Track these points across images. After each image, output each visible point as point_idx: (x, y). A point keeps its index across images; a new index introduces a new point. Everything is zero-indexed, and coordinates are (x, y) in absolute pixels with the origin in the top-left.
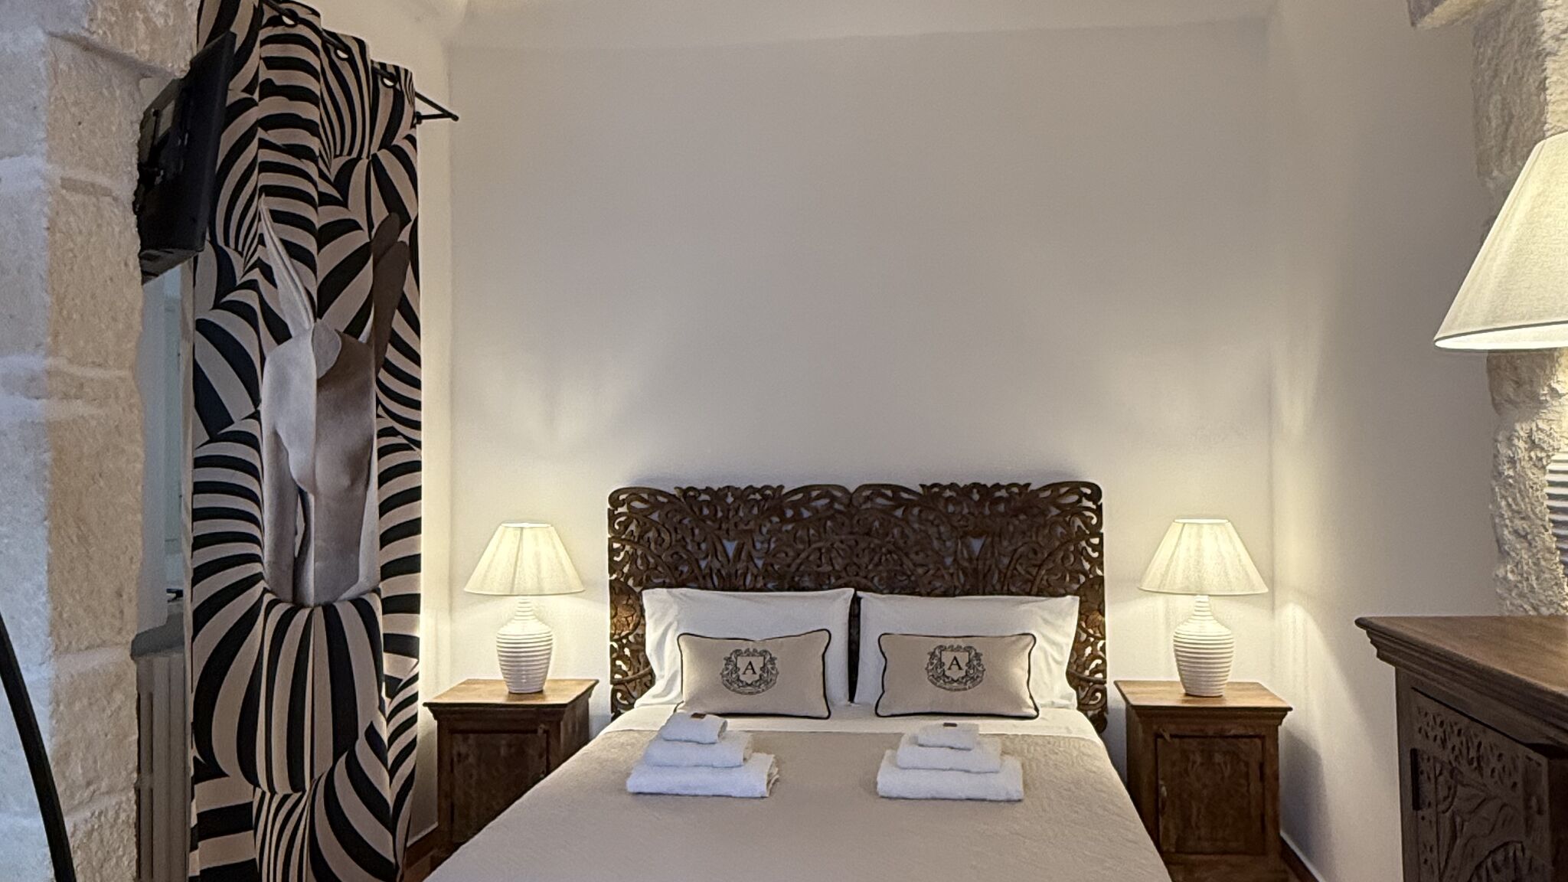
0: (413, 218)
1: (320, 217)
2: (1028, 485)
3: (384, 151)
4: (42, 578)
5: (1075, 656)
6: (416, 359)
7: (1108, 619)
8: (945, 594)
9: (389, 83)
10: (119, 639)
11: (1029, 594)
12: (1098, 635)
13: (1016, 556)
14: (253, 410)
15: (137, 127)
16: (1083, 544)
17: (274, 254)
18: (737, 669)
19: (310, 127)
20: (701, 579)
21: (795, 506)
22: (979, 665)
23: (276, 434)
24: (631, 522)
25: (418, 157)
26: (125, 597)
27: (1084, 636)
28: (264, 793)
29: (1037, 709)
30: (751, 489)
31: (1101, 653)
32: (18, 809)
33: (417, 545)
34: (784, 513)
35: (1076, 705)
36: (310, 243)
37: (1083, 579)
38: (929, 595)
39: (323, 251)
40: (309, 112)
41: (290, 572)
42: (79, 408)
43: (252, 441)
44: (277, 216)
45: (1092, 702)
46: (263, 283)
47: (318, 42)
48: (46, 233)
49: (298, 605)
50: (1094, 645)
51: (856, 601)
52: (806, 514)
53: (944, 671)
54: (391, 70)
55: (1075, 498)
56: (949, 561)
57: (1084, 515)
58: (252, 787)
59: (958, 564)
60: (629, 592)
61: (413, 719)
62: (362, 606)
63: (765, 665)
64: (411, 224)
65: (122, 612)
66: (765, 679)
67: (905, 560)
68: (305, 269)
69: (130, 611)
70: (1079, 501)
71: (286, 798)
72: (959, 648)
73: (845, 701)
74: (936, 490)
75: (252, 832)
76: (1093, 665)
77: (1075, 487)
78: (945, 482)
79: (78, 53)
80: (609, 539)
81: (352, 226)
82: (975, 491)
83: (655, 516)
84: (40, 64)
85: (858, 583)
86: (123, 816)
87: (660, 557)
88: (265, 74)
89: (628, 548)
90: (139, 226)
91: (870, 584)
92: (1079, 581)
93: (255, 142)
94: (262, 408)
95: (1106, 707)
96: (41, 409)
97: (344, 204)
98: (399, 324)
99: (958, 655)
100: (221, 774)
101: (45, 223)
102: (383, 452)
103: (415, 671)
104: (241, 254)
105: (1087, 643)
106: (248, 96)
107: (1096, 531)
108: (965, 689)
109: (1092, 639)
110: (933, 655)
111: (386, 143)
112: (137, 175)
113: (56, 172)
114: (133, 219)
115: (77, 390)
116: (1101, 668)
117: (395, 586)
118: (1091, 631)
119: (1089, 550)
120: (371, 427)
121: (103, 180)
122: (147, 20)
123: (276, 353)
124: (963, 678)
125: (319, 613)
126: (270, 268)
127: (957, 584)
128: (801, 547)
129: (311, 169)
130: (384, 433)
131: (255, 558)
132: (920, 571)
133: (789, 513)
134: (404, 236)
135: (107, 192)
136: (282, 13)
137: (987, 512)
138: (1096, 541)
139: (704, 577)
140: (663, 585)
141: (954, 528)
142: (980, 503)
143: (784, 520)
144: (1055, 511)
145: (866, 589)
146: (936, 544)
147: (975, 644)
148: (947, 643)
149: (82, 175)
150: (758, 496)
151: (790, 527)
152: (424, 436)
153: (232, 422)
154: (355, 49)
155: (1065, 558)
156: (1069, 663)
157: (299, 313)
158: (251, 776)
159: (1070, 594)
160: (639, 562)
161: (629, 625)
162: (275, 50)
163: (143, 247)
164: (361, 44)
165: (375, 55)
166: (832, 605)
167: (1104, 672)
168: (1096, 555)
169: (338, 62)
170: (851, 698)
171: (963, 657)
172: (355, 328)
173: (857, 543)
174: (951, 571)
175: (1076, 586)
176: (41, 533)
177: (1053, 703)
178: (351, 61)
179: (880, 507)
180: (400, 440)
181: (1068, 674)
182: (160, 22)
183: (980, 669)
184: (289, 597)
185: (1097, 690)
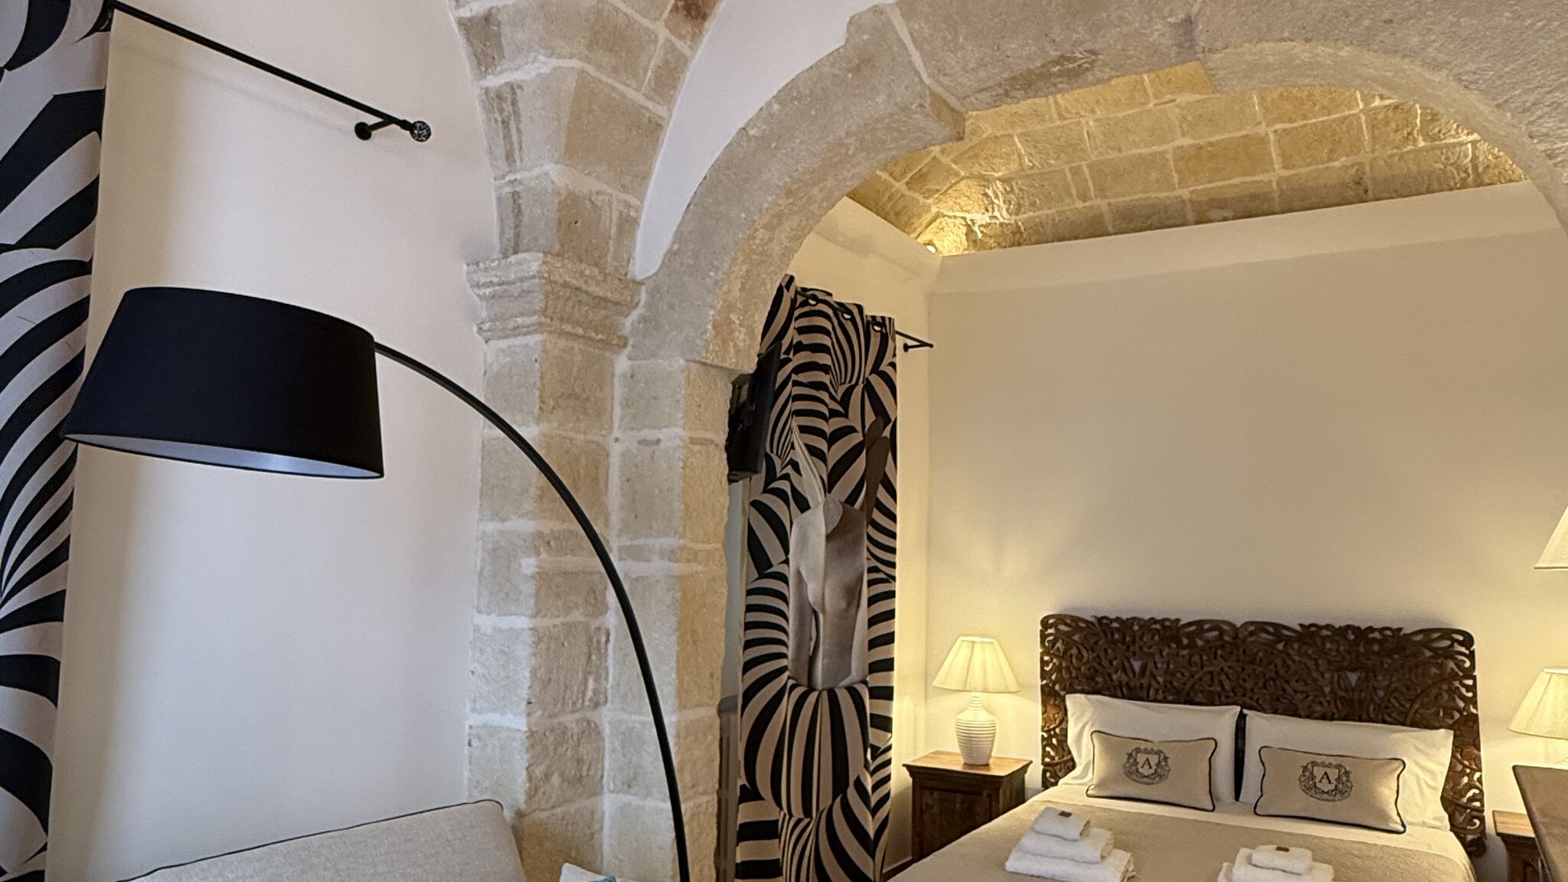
0: (893, 420)
1: (828, 428)
2: (1400, 629)
3: (873, 375)
4: (673, 664)
5: (1452, 784)
6: (893, 517)
7: (1483, 754)
8: (1323, 718)
9: (877, 328)
10: (711, 703)
11: (1403, 724)
12: (1474, 767)
13: (1390, 689)
14: (784, 558)
15: (728, 402)
16: (1457, 684)
17: (800, 455)
18: (1136, 763)
19: (825, 369)
20: (1112, 688)
21: (1189, 636)
22: (1348, 781)
23: (799, 573)
24: (1057, 641)
25: (898, 376)
26: (715, 677)
27: (1460, 767)
28: (785, 815)
29: (1404, 826)
30: (1153, 620)
31: (1477, 784)
32: (658, 796)
33: (891, 651)
34: (1181, 641)
35: (1449, 827)
36: (822, 445)
37: (1457, 716)
38: (1308, 717)
39: (832, 449)
40: (824, 359)
41: (807, 666)
42: (696, 567)
43: (784, 578)
44: (803, 429)
45: (1469, 827)
46: (793, 475)
47: (830, 312)
48: (681, 470)
49: (811, 688)
50: (1470, 776)
51: (1242, 717)
52: (1200, 643)
53: (1315, 783)
54: (880, 320)
55: (1447, 643)
56: (1327, 690)
57: (1456, 659)
58: (778, 809)
59: (1336, 694)
60: (1056, 695)
61: (888, 778)
62: (852, 691)
63: (1159, 762)
64: (891, 425)
65: (712, 687)
66: (1159, 774)
67: (1286, 686)
68: (820, 463)
69: (718, 686)
70: (1452, 645)
71: (799, 821)
72: (1330, 765)
73: (1232, 800)
74: (1313, 629)
75: (777, 840)
76: (1470, 794)
77: (1447, 633)
78: (1322, 623)
79: (701, 368)
80: (1041, 653)
81: (851, 430)
82: (1350, 632)
83: (1076, 637)
84: (681, 377)
85: (1245, 703)
86: (710, 809)
87: (1080, 669)
88: (797, 338)
89: (1055, 660)
90: (728, 459)
91: (1254, 704)
92: (1453, 718)
93: (790, 384)
94: (790, 556)
95: (1485, 834)
96: (678, 568)
97: (846, 416)
98: (882, 494)
99: (1329, 771)
100: (760, 798)
101: (681, 464)
102: (871, 583)
103: (889, 743)
104: (780, 457)
105: (1463, 773)
106: (786, 356)
107: (1469, 673)
108: (1334, 800)
109: (1468, 771)
110: (1305, 768)
111: (875, 370)
112: (727, 429)
113: (688, 434)
114: (725, 456)
115: (693, 556)
116: (1478, 797)
117: (877, 680)
118: (1466, 763)
119: (1463, 690)
120: (863, 566)
121: (709, 435)
122: (735, 346)
123: (800, 519)
124: (1333, 791)
125: (825, 695)
126: (797, 463)
127: (1335, 710)
128: (1194, 669)
129: (825, 396)
130: (871, 570)
131: (783, 656)
132: (1300, 696)
133: (1185, 641)
134: (887, 433)
135: (711, 442)
136: (808, 298)
137: (1362, 649)
138: (1470, 682)
139: (1115, 687)
140: (1082, 692)
141: (1329, 661)
142: (1356, 642)
143: (1181, 646)
144: (1428, 654)
145: (1251, 708)
146: (1316, 675)
147: (1345, 762)
148: (1319, 760)
149: (700, 434)
150: (1158, 626)
151: (1185, 652)
152: (898, 573)
153: (771, 566)
154: (855, 311)
155: (1439, 695)
156: (1444, 789)
157: (816, 493)
158: (779, 804)
159: (1445, 728)
160: (1064, 672)
161: (1055, 720)
162: (804, 322)
163: (730, 470)
164: (860, 308)
165: (868, 312)
166: (1220, 721)
167: (1481, 801)
168: (1470, 695)
169: (843, 320)
170: (1237, 798)
171: (1333, 774)
172: (851, 499)
173: (1243, 669)
174: (1328, 698)
175: (1451, 722)
176: (674, 639)
177: (1424, 822)
178: (853, 320)
179: (1262, 641)
180: (881, 576)
181: (1443, 798)
182: (741, 345)
183: (1349, 784)
184: (806, 683)
185: (1476, 817)
